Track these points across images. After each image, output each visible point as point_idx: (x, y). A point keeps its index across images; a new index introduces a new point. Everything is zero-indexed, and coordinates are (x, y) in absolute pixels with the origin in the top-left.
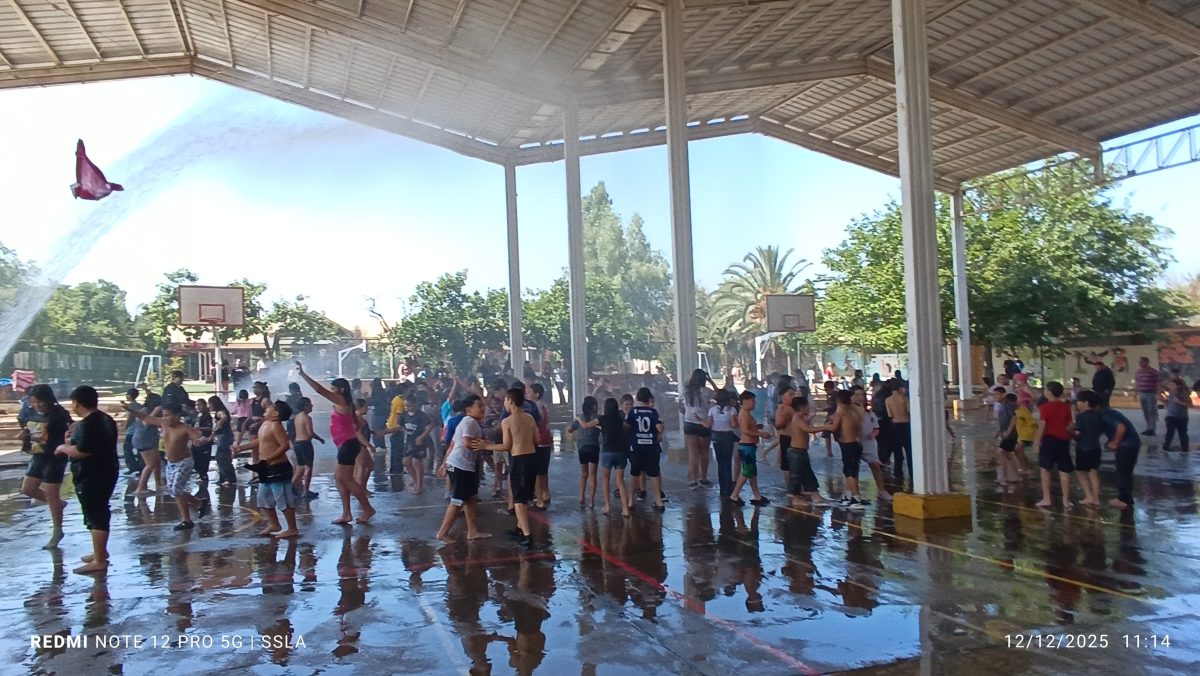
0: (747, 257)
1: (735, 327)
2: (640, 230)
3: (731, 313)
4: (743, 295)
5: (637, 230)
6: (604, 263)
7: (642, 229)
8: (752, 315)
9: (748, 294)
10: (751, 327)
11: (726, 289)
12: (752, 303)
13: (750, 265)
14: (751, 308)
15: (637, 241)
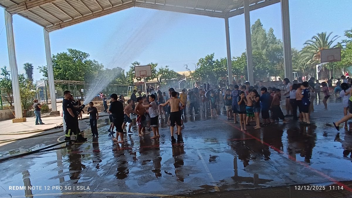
0: (313, 37)
1: (308, 62)
2: (272, 33)
3: (307, 58)
4: (312, 51)
5: (271, 33)
6: (260, 46)
7: (273, 33)
8: (315, 58)
9: (314, 51)
10: (315, 62)
11: (305, 50)
12: (315, 53)
13: (314, 40)
14: (315, 55)
15: (271, 37)
